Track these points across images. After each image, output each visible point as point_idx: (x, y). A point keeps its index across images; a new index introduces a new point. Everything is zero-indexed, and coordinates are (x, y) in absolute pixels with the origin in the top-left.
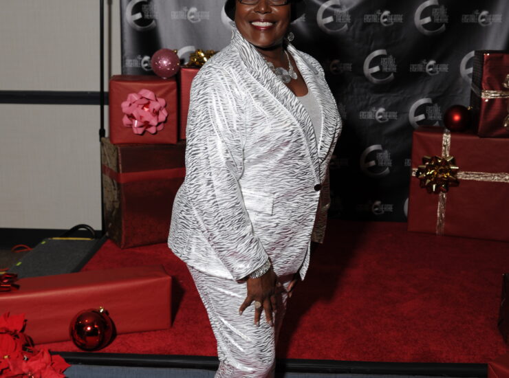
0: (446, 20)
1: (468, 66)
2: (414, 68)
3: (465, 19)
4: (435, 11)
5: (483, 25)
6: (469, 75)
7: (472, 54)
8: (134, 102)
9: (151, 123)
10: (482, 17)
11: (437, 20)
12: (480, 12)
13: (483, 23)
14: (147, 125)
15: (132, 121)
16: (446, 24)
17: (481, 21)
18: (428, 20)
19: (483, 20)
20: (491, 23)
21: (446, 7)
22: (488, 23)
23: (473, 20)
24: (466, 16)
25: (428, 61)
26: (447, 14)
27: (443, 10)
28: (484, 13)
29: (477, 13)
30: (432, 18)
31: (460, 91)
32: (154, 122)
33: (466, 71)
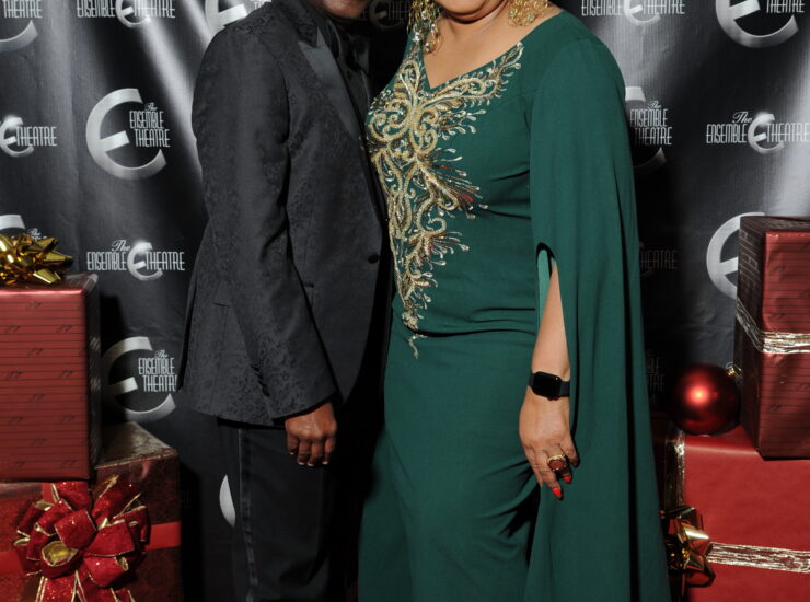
0: (666, 138)
1: (726, 255)
3: (715, 134)
4: (636, 116)
5: (761, 150)
6: (730, 276)
7: (734, 224)
10: (758, 131)
11: (642, 139)
12: (752, 115)
13: (761, 143)
16: (664, 147)
17: (753, 139)
19: (762, 137)
20: (781, 145)
21: (663, 105)
22: (774, 144)
23: (734, 135)
24: (716, 127)
26: (668, 123)
27: (656, 113)
28: (764, 118)
29: (745, 120)
30: (630, 134)
31: (708, 317)
33: (720, 268)
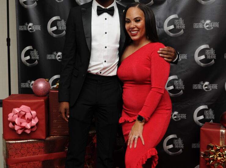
0: (215, 57)
2: (195, 87)
4: (207, 52)
8: (16, 114)
9: (26, 127)
11: (209, 57)
14: (24, 128)
15: (14, 126)
18: (203, 57)
21: (214, 49)
25: (204, 82)
26: (215, 53)
27: (212, 51)
30: (206, 56)
32: (28, 126)
